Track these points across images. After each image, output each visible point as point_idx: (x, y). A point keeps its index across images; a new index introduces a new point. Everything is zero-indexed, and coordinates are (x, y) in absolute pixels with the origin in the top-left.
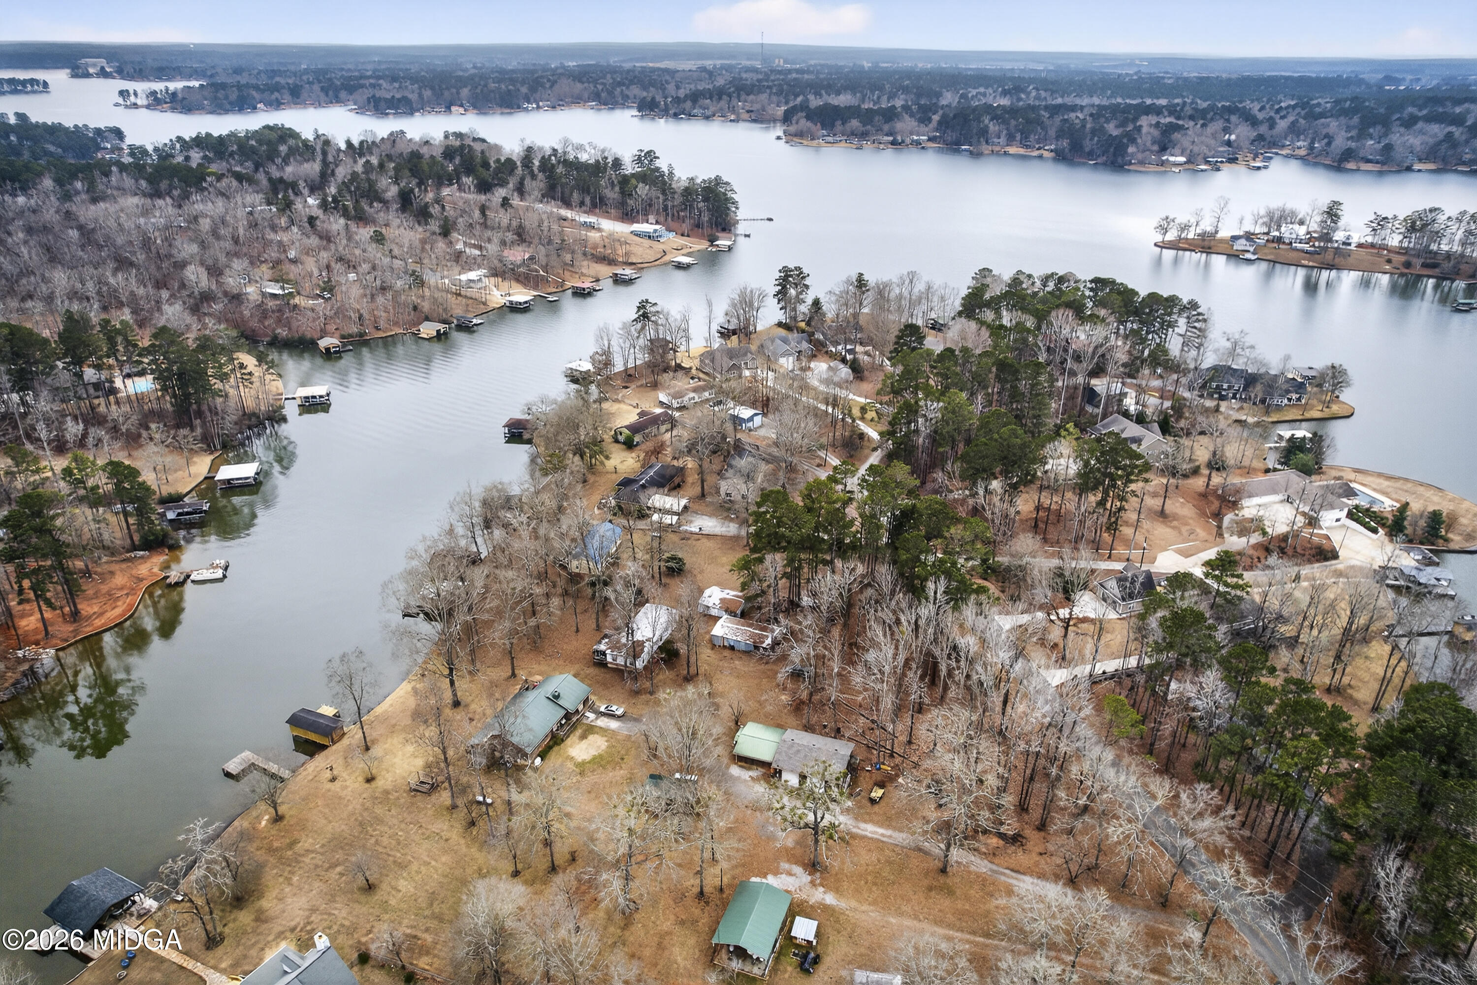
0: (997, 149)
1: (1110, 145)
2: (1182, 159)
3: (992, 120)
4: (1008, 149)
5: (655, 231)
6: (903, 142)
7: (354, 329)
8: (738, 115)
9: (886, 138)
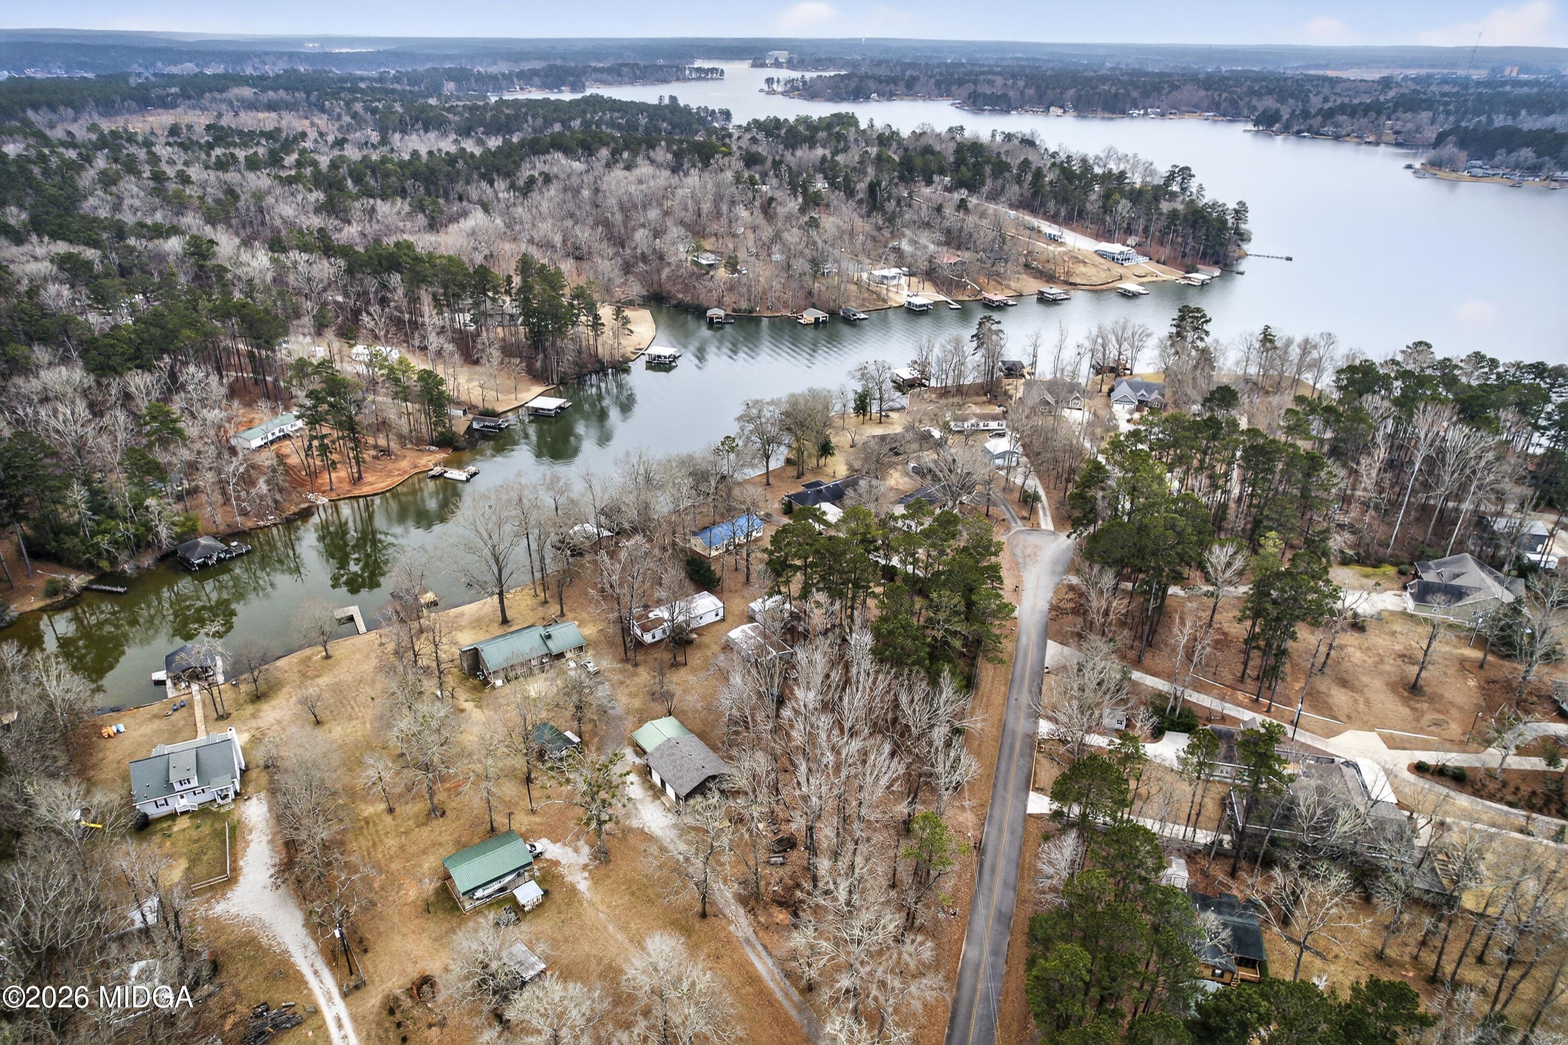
5: (1122, 253)
7: (744, 305)
8: (1380, 136)
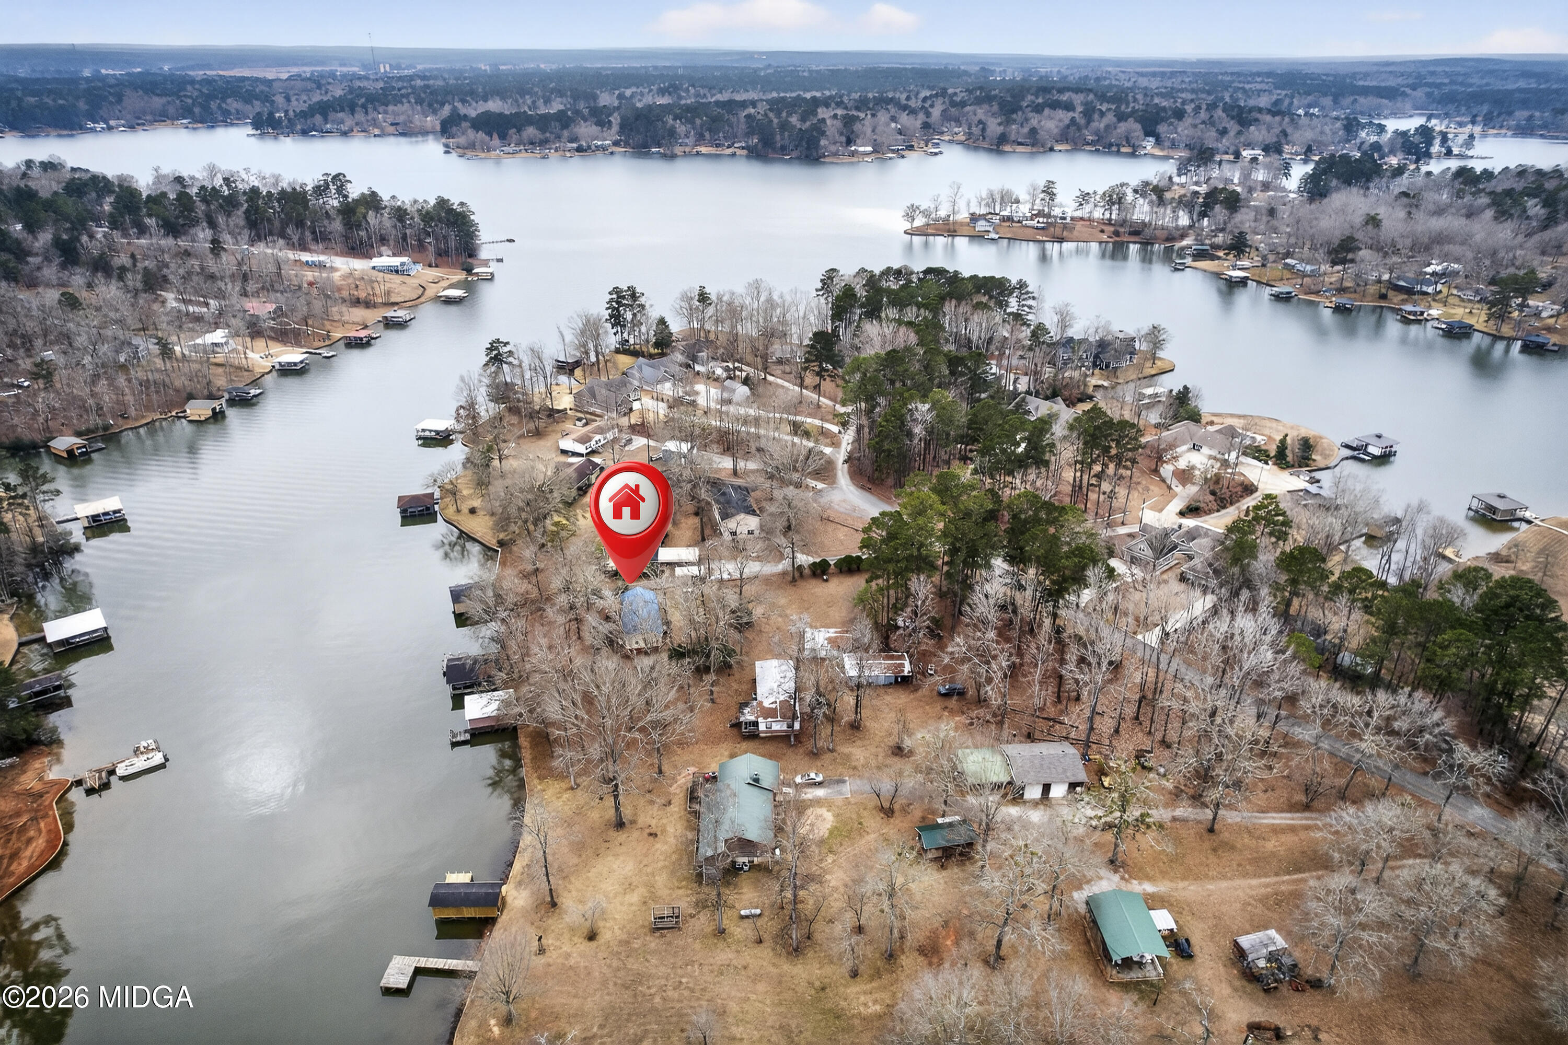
0: (687, 149)
1: (801, 139)
2: (870, 149)
3: (675, 119)
4: (699, 149)
5: (403, 264)
6: (589, 147)
8: (382, 129)
9: (570, 145)
